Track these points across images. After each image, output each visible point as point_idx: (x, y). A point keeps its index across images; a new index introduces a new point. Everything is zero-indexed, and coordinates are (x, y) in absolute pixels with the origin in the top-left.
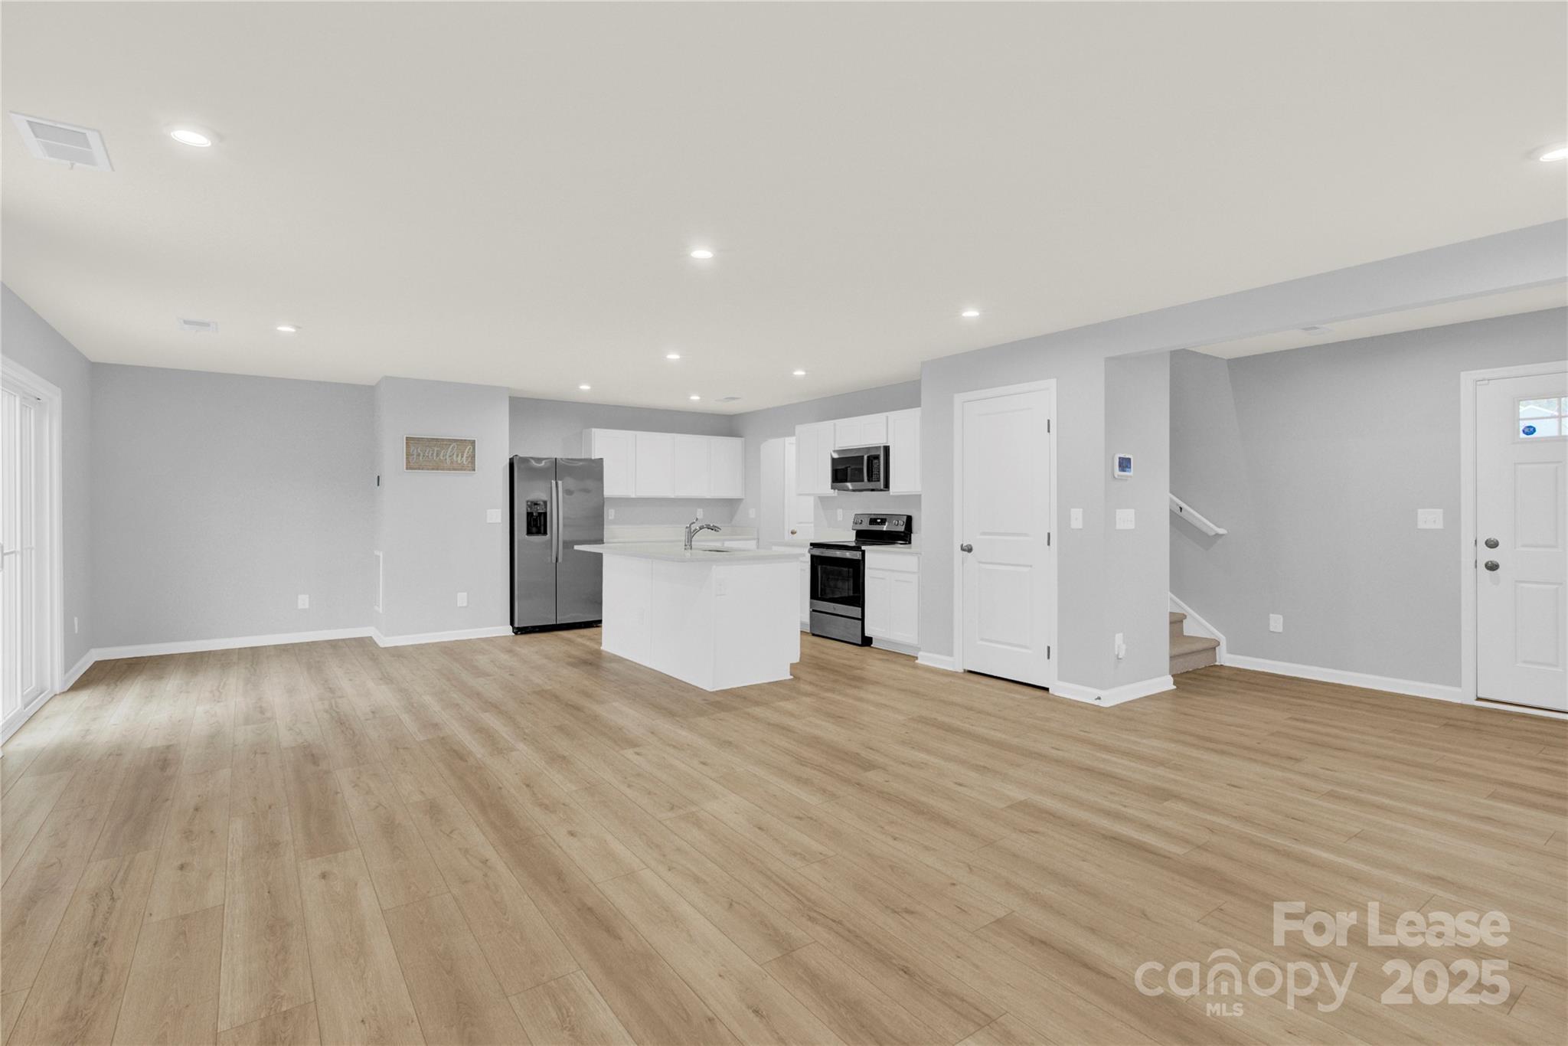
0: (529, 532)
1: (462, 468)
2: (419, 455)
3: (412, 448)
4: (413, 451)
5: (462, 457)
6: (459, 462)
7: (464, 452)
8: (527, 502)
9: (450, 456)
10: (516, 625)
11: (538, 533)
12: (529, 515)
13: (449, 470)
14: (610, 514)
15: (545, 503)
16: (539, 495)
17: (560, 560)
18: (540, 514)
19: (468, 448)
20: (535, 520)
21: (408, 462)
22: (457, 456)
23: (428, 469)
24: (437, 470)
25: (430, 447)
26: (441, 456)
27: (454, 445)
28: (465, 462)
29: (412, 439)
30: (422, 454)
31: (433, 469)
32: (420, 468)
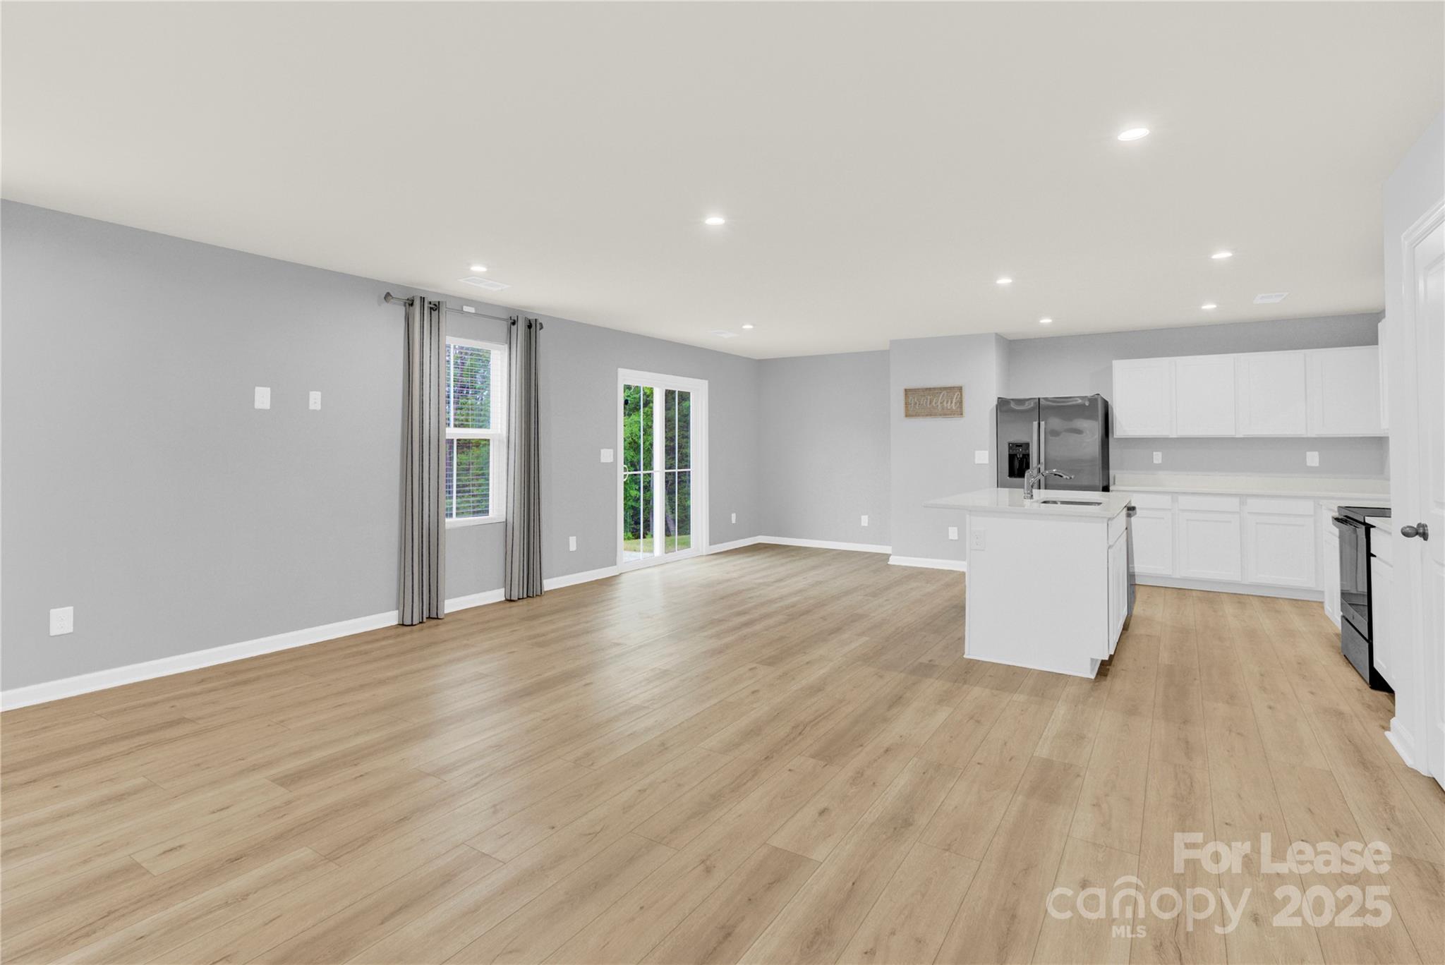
0: (1011, 474)
1: (951, 413)
2: (915, 404)
3: (910, 398)
4: (911, 400)
5: (951, 403)
6: (949, 408)
7: (953, 398)
8: (1009, 443)
9: (941, 403)
11: (1020, 474)
12: (1012, 456)
13: (941, 415)
15: (1026, 445)
16: (1021, 436)
18: (1021, 454)
21: (907, 410)
22: (947, 403)
23: (923, 416)
24: (931, 415)
25: (924, 396)
26: (934, 403)
27: (944, 392)
28: (954, 408)
29: (910, 390)
30: (918, 403)
31: (927, 415)
32: (917, 415)
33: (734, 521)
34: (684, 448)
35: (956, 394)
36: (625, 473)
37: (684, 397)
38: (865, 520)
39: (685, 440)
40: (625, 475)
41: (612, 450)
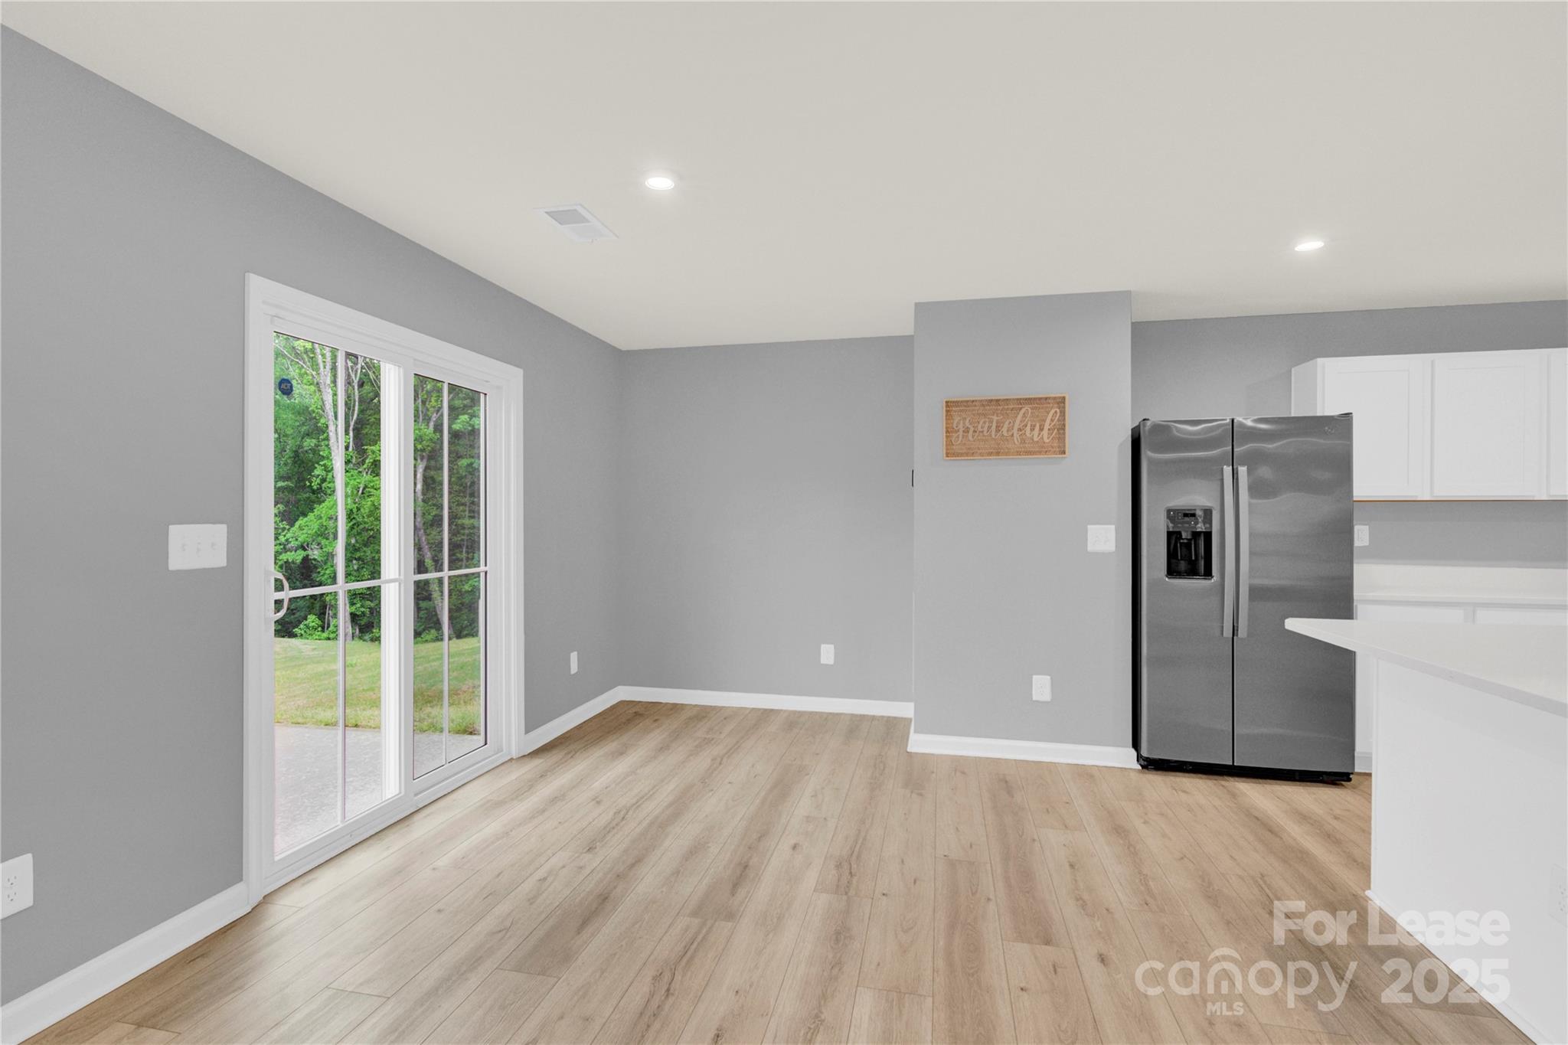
0: (1172, 572)
1: (1041, 450)
2: (966, 431)
3: (957, 419)
4: (958, 423)
5: (1041, 429)
6: (1036, 439)
7: (1044, 421)
8: (1169, 511)
9: (1020, 430)
10: (1144, 753)
11: (1192, 572)
12: (1173, 537)
13: (1019, 453)
14: (1362, 535)
15: (1208, 512)
16: (1195, 496)
17: (1242, 632)
18: (1196, 535)
19: (1051, 415)
20: (1188, 546)
21: (949, 443)
22: (1032, 430)
23: (981, 455)
24: (998, 454)
25: (985, 415)
26: (1004, 430)
27: (1027, 408)
28: (1046, 440)
29: (957, 403)
30: (972, 429)
31: (990, 454)
32: (969, 453)
33: (574, 668)
34: (459, 518)
35: (1053, 411)
36: (279, 595)
37: (467, 400)
38: (827, 654)
39: (461, 508)
40: (278, 603)
41: (222, 529)
